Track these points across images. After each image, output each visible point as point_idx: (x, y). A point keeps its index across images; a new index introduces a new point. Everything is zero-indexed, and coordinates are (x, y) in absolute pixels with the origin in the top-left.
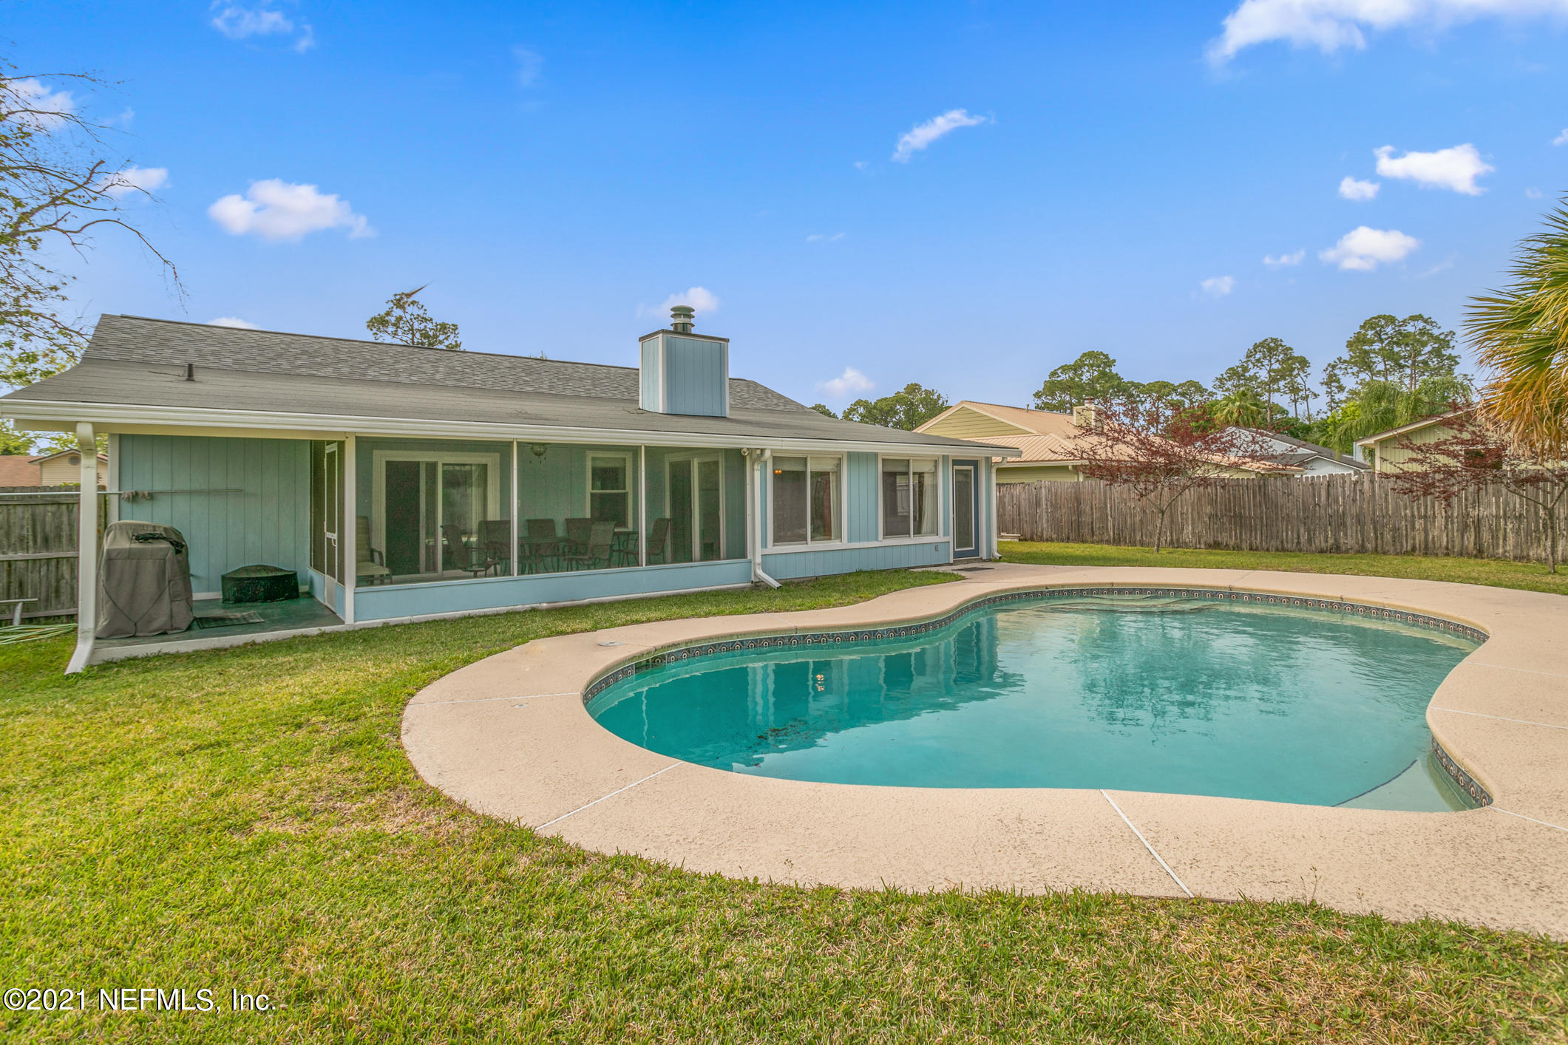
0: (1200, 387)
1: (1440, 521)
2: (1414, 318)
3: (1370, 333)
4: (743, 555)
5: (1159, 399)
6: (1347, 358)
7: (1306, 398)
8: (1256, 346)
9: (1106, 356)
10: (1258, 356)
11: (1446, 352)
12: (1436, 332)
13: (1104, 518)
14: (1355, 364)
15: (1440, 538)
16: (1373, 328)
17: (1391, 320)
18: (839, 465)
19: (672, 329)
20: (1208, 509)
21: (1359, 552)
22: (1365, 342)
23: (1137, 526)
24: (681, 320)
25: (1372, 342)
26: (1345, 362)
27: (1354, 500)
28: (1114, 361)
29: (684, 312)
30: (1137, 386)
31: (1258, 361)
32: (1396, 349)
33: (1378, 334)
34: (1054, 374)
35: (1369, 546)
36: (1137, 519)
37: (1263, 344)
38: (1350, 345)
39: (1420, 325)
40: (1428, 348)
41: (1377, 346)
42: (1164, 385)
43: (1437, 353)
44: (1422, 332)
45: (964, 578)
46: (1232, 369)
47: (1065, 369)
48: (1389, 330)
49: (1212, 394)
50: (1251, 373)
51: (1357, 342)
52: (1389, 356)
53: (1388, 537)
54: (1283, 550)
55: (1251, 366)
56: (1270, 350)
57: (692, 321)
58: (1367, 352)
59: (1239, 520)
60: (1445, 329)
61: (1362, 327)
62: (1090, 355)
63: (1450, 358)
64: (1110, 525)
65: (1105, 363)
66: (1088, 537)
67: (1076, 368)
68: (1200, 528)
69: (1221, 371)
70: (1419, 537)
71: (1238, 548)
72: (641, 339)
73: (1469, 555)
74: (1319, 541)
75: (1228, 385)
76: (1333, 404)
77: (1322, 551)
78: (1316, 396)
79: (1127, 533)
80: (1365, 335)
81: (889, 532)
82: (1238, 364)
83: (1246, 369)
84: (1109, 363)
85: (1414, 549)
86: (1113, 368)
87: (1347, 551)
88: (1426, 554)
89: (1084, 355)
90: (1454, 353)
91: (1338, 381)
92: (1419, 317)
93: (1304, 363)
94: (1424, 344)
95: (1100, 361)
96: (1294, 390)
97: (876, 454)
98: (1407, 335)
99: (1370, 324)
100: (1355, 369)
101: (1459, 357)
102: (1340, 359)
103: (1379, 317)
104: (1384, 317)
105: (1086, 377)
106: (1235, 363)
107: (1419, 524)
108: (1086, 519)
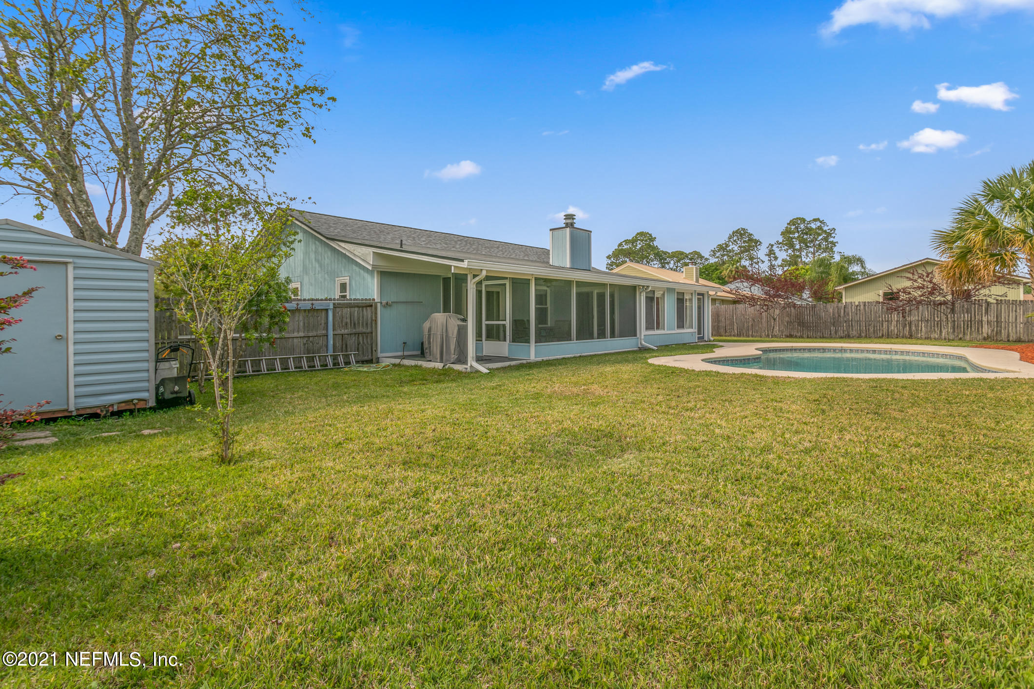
0: (700, 255)
1: (894, 323)
2: (815, 220)
3: (793, 227)
4: (635, 335)
5: (678, 261)
6: (781, 241)
7: (757, 263)
8: (734, 233)
9: (651, 235)
10: (735, 238)
11: (831, 239)
12: (825, 228)
13: (732, 324)
14: (786, 245)
15: (894, 330)
16: (794, 225)
17: (803, 220)
18: (664, 294)
19: (564, 226)
20: (787, 319)
21: (858, 337)
22: (790, 232)
23: (750, 328)
24: (569, 221)
25: (794, 233)
26: (780, 243)
27: (857, 314)
28: (655, 238)
29: (570, 217)
30: (665, 253)
31: (735, 241)
32: (805, 237)
33: (797, 228)
34: (620, 245)
35: (863, 335)
36: (750, 324)
37: (737, 231)
38: (782, 234)
39: (818, 224)
40: (820, 238)
41: (796, 235)
42: (682, 253)
43: (826, 239)
44: (820, 228)
45: (722, 346)
46: (720, 245)
47: (627, 242)
48: (802, 226)
49: (707, 259)
50: (730, 248)
51: (786, 233)
52: (802, 241)
53: (872, 330)
54: (823, 337)
55: (731, 244)
56: (741, 235)
57: (575, 221)
58: (792, 238)
59: (802, 324)
60: (831, 227)
61: (788, 224)
62: (641, 234)
63: (832, 243)
64: (735, 327)
65: (650, 239)
66: (723, 333)
67: (633, 241)
68: (782, 328)
69: (714, 246)
70: (885, 331)
71: (801, 337)
72: (551, 230)
73: (906, 338)
74: (840, 333)
75: (718, 254)
76: (772, 267)
77: (841, 338)
78: (763, 262)
79: (744, 331)
80: (791, 228)
81: (678, 327)
82: (724, 242)
83: (727, 246)
84: (652, 239)
85: (883, 335)
86: (655, 243)
87: (853, 337)
88: (888, 338)
89: (638, 234)
90: (835, 240)
91: (774, 254)
92: (818, 220)
93: (757, 243)
94: (819, 235)
95: (647, 238)
96: (751, 259)
97: (675, 289)
98: (811, 229)
99: (793, 222)
100: (786, 247)
101: (837, 242)
102: (778, 242)
103: (797, 218)
104: (800, 219)
105: (639, 246)
106: (722, 242)
107: (885, 324)
108: (722, 324)
